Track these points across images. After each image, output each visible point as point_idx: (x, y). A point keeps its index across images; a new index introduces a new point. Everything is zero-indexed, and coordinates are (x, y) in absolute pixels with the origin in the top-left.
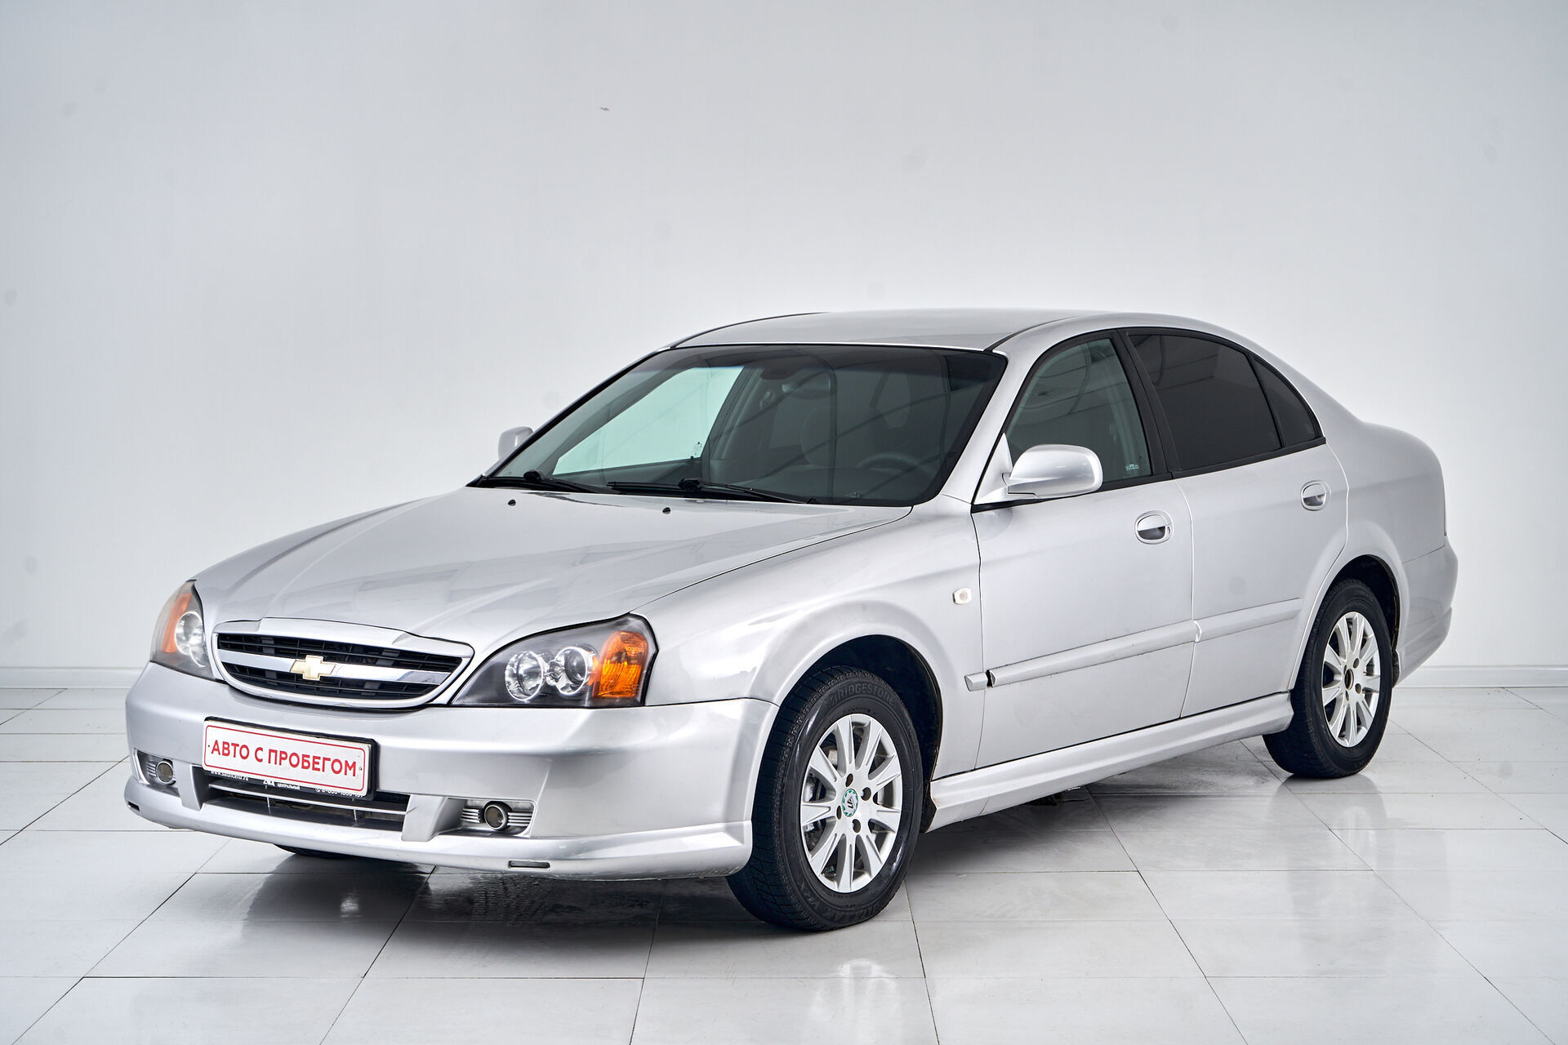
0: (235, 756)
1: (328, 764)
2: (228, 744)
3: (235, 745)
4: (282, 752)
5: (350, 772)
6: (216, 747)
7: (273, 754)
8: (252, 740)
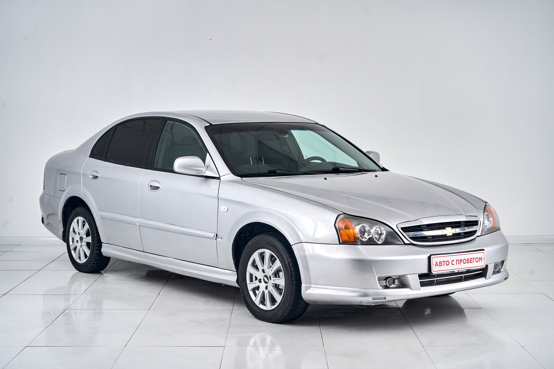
0: (444, 265)
1: (474, 260)
2: (441, 262)
3: (444, 262)
4: (460, 260)
5: (480, 261)
6: (437, 264)
7: (458, 261)
8: (449, 258)
